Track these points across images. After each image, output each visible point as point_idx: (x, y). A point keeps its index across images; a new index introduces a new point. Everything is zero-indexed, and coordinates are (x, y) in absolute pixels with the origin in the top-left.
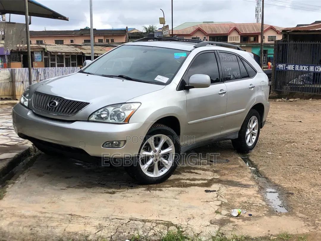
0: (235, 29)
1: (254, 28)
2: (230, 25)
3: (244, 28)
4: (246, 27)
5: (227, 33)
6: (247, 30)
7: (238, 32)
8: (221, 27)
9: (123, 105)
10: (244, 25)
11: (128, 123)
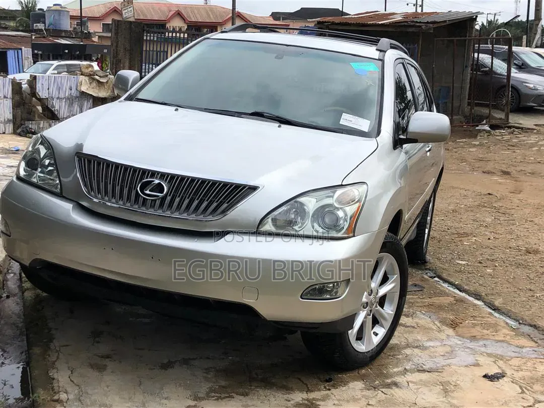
0: (179, 14)
1: (210, 13)
2: (168, 5)
3: (193, 12)
4: (196, 11)
5: (164, 19)
6: (198, 16)
7: (184, 20)
8: (153, 9)
9: (339, 192)
10: (192, 7)
11: (354, 236)
